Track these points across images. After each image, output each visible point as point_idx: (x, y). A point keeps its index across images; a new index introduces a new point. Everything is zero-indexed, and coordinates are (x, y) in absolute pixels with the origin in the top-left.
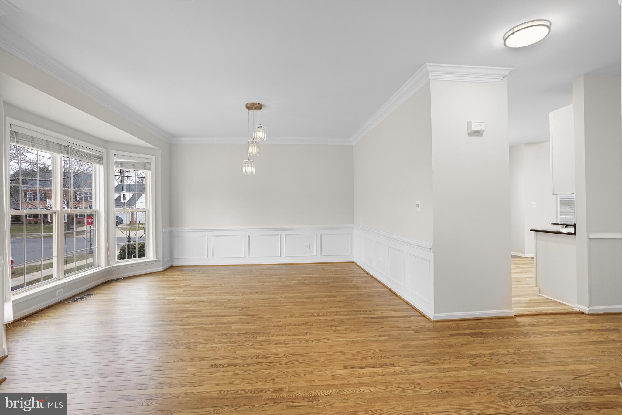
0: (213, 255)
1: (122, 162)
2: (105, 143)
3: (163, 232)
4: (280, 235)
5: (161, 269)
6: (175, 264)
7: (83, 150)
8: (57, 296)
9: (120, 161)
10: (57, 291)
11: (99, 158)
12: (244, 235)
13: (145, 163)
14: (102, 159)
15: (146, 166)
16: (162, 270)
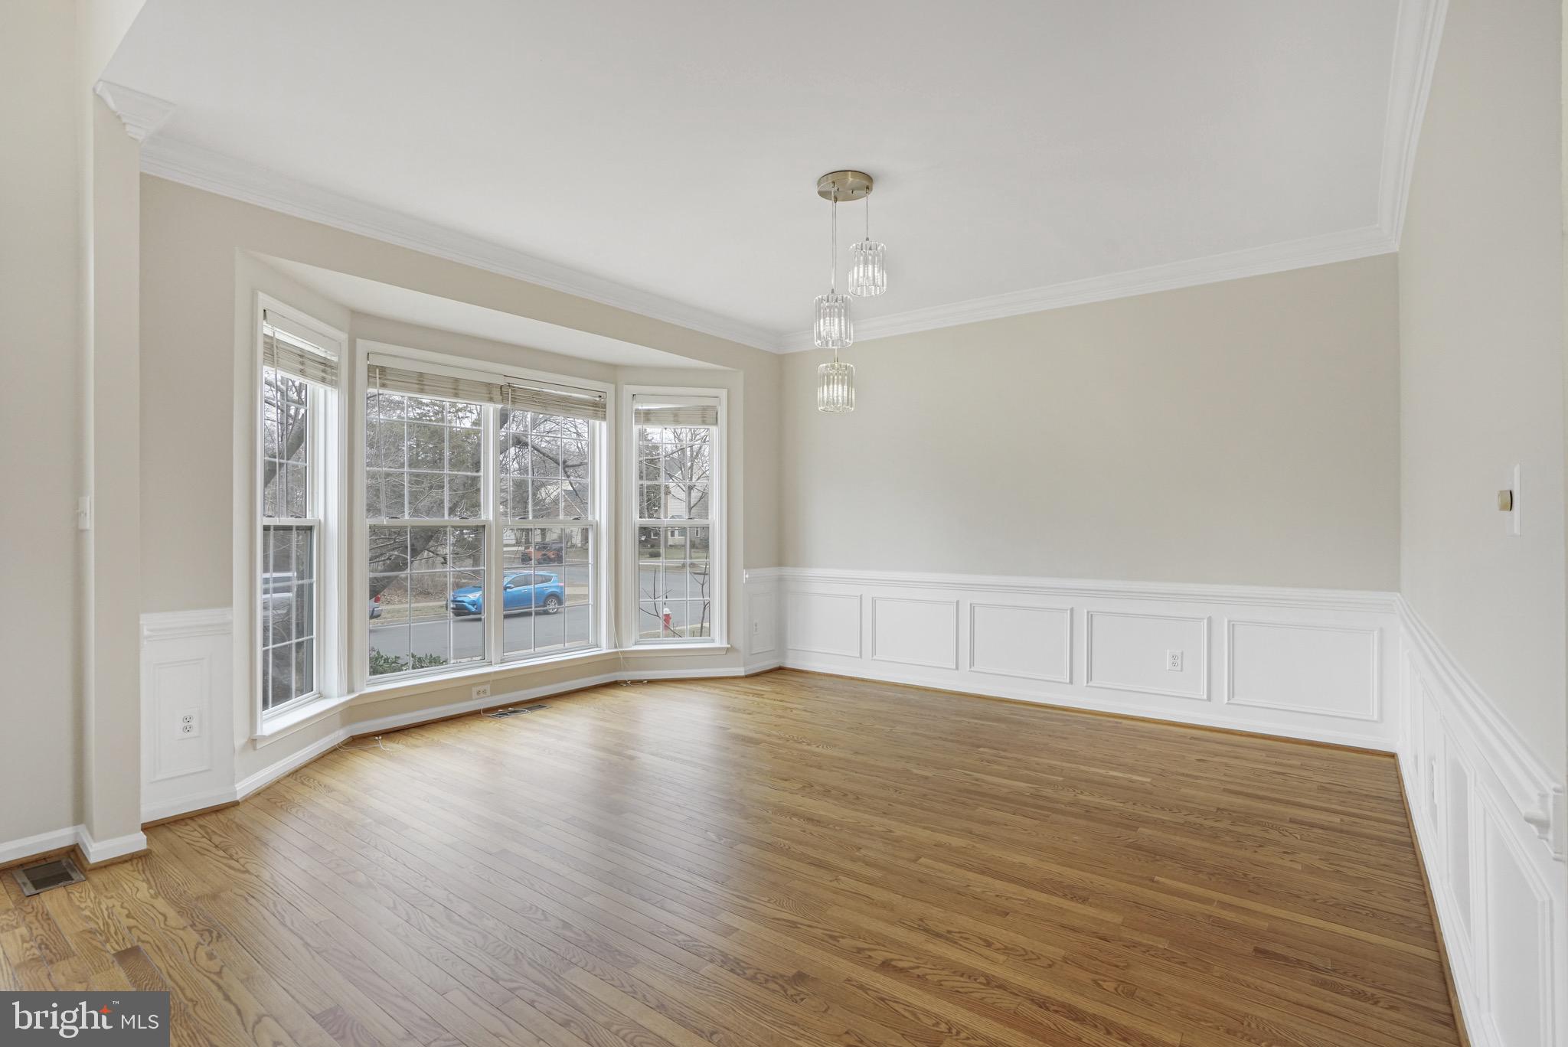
0: (874, 652)
1: (649, 410)
2: (611, 371)
3: (746, 579)
4: (1072, 610)
5: (741, 671)
6: (789, 664)
7: (546, 390)
8: (474, 698)
9: (644, 408)
10: (475, 690)
11: (595, 405)
12: (958, 602)
13: (705, 409)
14: (604, 406)
15: (707, 415)
16: (743, 674)
